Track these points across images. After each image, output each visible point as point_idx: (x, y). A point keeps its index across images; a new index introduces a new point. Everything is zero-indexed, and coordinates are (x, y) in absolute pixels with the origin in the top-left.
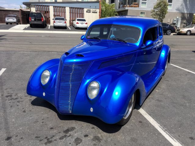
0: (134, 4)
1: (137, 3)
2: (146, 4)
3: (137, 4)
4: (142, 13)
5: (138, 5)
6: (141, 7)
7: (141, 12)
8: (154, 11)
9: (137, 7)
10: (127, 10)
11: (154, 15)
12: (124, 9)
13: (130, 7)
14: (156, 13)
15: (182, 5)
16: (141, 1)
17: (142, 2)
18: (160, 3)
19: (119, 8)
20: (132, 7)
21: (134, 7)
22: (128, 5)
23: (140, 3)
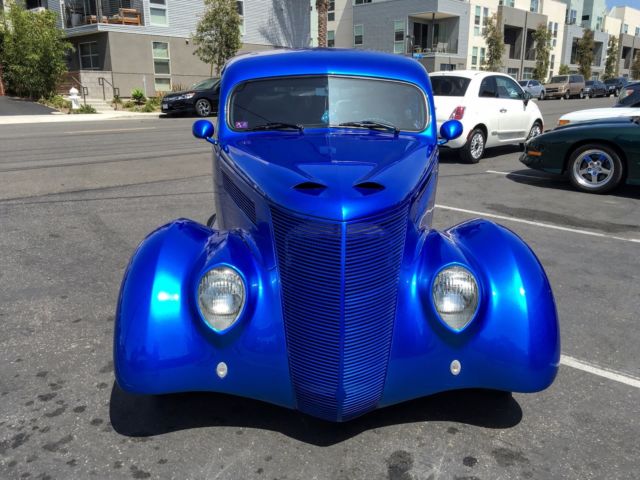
0: (127, 14)
1: (134, 10)
2: (164, 15)
3: (134, 15)
4: (156, 44)
5: (138, 18)
6: (152, 24)
7: (154, 43)
8: (201, 40)
9: (137, 24)
10: (105, 34)
11: (204, 51)
12: (92, 31)
13: (111, 22)
14: (209, 47)
15: (270, 23)
16: (147, 5)
17: (152, 9)
18: (216, 13)
19: (69, 24)
20: (120, 23)
21: (127, 23)
22: (105, 17)
23: (147, 12)
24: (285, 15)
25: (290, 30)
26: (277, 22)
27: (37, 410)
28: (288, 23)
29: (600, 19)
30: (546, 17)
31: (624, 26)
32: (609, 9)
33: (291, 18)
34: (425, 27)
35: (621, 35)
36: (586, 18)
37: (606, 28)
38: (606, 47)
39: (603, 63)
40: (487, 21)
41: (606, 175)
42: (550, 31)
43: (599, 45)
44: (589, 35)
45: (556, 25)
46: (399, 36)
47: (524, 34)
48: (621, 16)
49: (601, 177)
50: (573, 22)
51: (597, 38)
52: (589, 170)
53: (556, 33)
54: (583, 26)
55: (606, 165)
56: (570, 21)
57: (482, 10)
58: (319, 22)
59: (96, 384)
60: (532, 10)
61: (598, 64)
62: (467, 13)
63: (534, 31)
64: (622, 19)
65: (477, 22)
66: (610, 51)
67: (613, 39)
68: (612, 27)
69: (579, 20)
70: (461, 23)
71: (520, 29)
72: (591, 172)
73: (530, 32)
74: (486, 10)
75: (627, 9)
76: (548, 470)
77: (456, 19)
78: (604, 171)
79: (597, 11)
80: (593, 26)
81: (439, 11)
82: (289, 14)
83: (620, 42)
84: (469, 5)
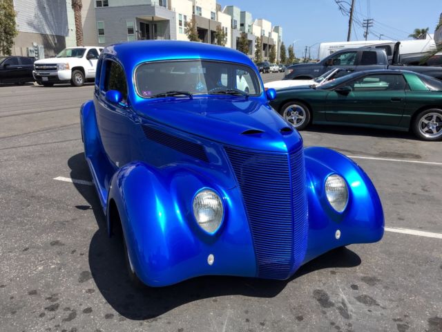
15: (36, 17)
24: (47, 11)
25: (52, 23)
26: (41, 16)
27: (54, 318)
28: (50, 17)
29: (249, 26)
30: (220, 23)
31: (262, 31)
32: (254, 20)
33: (52, 14)
34: (147, 26)
35: (262, 36)
36: (242, 25)
37: (254, 31)
38: (254, 44)
39: (254, 53)
40: (186, 24)
41: (301, 120)
42: (223, 32)
43: (250, 42)
44: (244, 35)
45: (226, 28)
46: (131, 31)
47: (209, 33)
48: (260, 25)
49: (299, 120)
50: (235, 27)
51: (249, 38)
52: (292, 117)
53: (226, 33)
54: (241, 30)
55: (301, 113)
56: (234, 27)
57: (183, 17)
58: (76, 18)
59: (84, 291)
60: (212, 18)
61: (251, 54)
62: (174, 18)
63: (215, 32)
64: (261, 26)
65: (180, 24)
66: (257, 46)
67: (258, 39)
68: (257, 32)
69: (239, 26)
70: (171, 24)
71: (207, 30)
72: (293, 118)
73: (212, 32)
74: (185, 17)
75: (264, 21)
76: (393, 283)
77: (167, 21)
78: (301, 117)
79: (248, 21)
80: (246, 31)
81: (156, 15)
82: (51, 11)
83: (262, 40)
84: (175, 13)
